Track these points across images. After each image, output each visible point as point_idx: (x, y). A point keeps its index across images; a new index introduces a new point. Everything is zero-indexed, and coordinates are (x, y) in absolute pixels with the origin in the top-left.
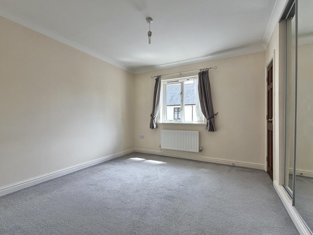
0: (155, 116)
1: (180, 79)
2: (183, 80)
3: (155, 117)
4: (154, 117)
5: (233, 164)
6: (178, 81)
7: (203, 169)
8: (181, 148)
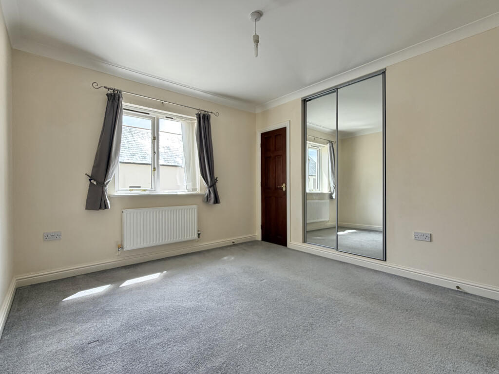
0: (107, 181)
1: (154, 112)
2: (158, 115)
3: (109, 182)
4: (106, 183)
5: (233, 242)
6: (148, 114)
7: (225, 258)
8: (167, 239)
